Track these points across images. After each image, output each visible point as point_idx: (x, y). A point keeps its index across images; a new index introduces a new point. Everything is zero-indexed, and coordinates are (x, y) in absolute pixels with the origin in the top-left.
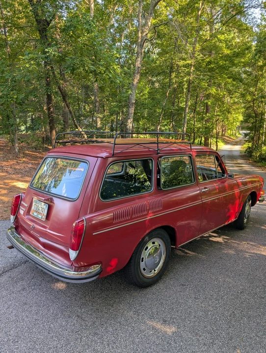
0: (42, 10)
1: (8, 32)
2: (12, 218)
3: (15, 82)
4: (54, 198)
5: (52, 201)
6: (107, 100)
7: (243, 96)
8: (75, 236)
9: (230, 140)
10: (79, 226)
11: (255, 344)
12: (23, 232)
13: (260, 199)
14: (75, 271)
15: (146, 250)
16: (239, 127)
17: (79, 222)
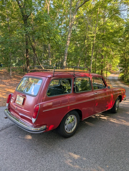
0: (25, 11)
1: (9, 20)
2: (7, 104)
3: (11, 43)
4: (26, 95)
5: (25, 96)
6: (55, 52)
7: (119, 51)
8: (35, 112)
9: (114, 72)
10: (37, 107)
11: (116, 163)
12: (12, 111)
13: (124, 99)
14: (34, 128)
15: (67, 120)
16: (118, 66)
17: (37, 106)
